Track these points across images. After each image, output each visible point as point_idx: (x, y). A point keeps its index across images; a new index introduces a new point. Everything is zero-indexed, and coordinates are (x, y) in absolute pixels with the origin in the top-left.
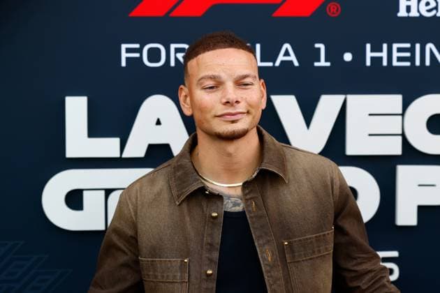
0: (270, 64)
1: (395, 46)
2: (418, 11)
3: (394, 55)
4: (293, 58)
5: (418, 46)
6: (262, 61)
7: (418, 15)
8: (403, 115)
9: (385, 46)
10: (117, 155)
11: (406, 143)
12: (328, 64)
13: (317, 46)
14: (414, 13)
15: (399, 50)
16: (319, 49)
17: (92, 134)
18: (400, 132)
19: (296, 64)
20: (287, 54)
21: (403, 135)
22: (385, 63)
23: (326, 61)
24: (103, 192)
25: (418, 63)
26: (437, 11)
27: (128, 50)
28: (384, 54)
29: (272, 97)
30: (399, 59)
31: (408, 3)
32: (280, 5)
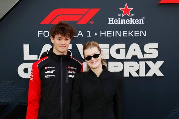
0: (76, 36)
1: (108, 32)
3: (107, 34)
4: (82, 34)
5: (113, 31)
8: (110, 49)
9: (105, 32)
10: (37, 59)
11: (110, 56)
12: (91, 36)
14: (112, 23)
16: (88, 32)
17: (30, 54)
18: (109, 53)
19: (83, 36)
21: (110, 54)
22: (105, 36)
23: (90, 35)
25: (113, 36)
27: (40, 33)
28: (105, 34)
29: (77, 45)
30: (109, 35)
31: (111, 21)
32: (78, 21)
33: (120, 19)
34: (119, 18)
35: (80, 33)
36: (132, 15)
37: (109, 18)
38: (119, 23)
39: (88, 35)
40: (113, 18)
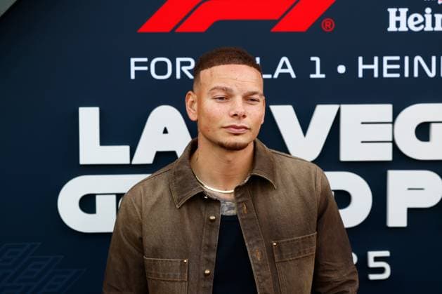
0: (269, 76)
1: (386, 59)
2: (407, 26)
3: (385, 67)
4: (290, 70)
5: (407, 59)
7: (406, 29)
8: (393, 123)
9: (376, 59)
10: (127, 162)
11: (396, 149)
12: (323, 76)
13: (313, 59)
14: (403, 28)
15: (390, 62)
16: (315, 62)
17: (104, 141)
18: (391, 140)
19: (293, 76)
21: (393, 142)
22: (376, 75)
23: (321, 73)
24: (114, 197)
25: (407, 74)
26: (425, 26)
27: (137, 64)
28: (375, 67)
29: (271, 107)
30: (390, 71)
31: (398, 19)
32: (278, 21)
33: (433, 13)
34: (428, 10)
35: (285, 66)
37: (390, 10)
38: (429, 28)
39: (314, 73)
40: (406, 10)
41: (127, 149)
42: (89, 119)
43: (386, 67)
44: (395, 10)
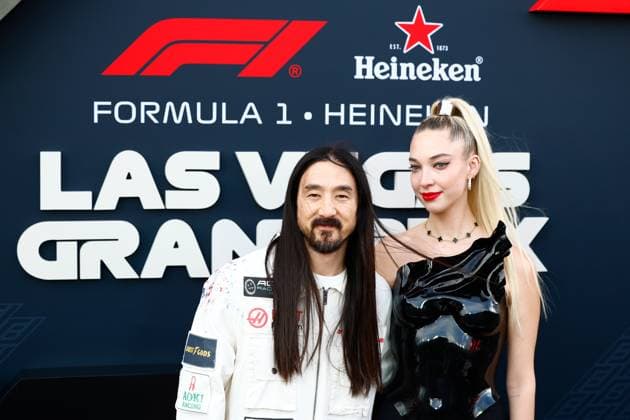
0: (235, 122)
1: (352, 106)
2: (374, 74)
4: (256, 116)
5: (373, 107)
6: (227, 119)
7: (373, 77)
9: (343, 106)
10: (90, 208)
12: (290, 122)
13: (279, 105)
14: (369, 76)
15: (356, 110)
16: (281, 108)
17: (64, 188)
19: (260, 122)
20: (251, 113)
22: (342, 122)
23: (288, 119)
24: (75, 243)
25: (373, 123)
26: (391, 75)
27: (100, 108)
28: (342, 114)
29: (237, 153)
30: (356, 119)
31: (364, 66)
32: (243, 67)
33: (398, 62)
34: (394, 59)
36: (440, 48)
37: (356, 57)
38: (394, 76)
39: (281, 119)
40: (373, 58)
41: (88, 195)
42: (50, 164)
43: (352, 114)
44: (362, 58)
